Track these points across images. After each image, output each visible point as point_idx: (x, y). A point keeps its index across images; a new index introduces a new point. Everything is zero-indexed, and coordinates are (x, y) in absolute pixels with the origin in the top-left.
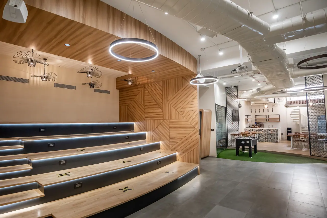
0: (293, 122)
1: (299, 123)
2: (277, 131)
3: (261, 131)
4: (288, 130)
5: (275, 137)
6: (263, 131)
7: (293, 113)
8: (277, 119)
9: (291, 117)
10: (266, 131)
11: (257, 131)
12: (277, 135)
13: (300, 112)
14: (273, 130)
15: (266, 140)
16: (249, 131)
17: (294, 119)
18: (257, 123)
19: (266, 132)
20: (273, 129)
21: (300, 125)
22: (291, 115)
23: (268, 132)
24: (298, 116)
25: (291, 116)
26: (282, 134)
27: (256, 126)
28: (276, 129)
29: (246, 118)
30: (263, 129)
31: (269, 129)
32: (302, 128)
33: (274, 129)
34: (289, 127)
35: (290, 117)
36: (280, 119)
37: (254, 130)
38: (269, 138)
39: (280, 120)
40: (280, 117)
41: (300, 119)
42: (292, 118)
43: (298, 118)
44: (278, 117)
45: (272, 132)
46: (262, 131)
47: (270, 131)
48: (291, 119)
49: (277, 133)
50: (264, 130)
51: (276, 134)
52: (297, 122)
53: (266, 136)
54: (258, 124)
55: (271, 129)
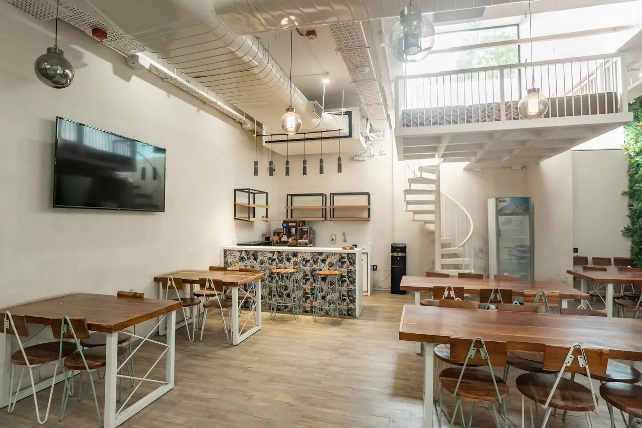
0: (413, 220)
1: (431, 227)
2: (353, 263)
3: (288, 260)
4: (396, 254)
5: (344, 289)
6: (296, 264)
7: (415, 186)
8: (359, 209)
9: (408, 203)
10: (307, 261)
11: (273, 260)
12: (353, 282)
13: (437, 182)
14: (337, 257)
15: (308, 305)
16: (242, 259)
17: (415, 212)
18: (290, 224)
19: (308, 269)
20: (334, 254)
21: (437, 235)
22: (407, 192)
23: (314, 266)
24: (431, 197)
25: (411, 197)
26: (374, 268)
27: (285, 238)
28: (348, 254)
29: (243, 199)
30: (295, 254)
31: (321, 254)
32: (443, 246)
33: (340, 254)
34: (399, 241)
35: (405, 200)
36: (369, 209)
37: (260, 258)
38: (320, 295)
39: (369, 216)
40: (369, 203)
41: (437, 212)
42: (411, 207)
43: (431, 207)
44: (362, 201)
45: (331, 265)
46: (293, 259)
47: (324, 261)
48: (407, 211)
49: (354, 272)
50: (299, 255)
51: (349, 277)
52: (426, 222)
53: (308, 287)
54: (293, 230)
55: (329, 255)
